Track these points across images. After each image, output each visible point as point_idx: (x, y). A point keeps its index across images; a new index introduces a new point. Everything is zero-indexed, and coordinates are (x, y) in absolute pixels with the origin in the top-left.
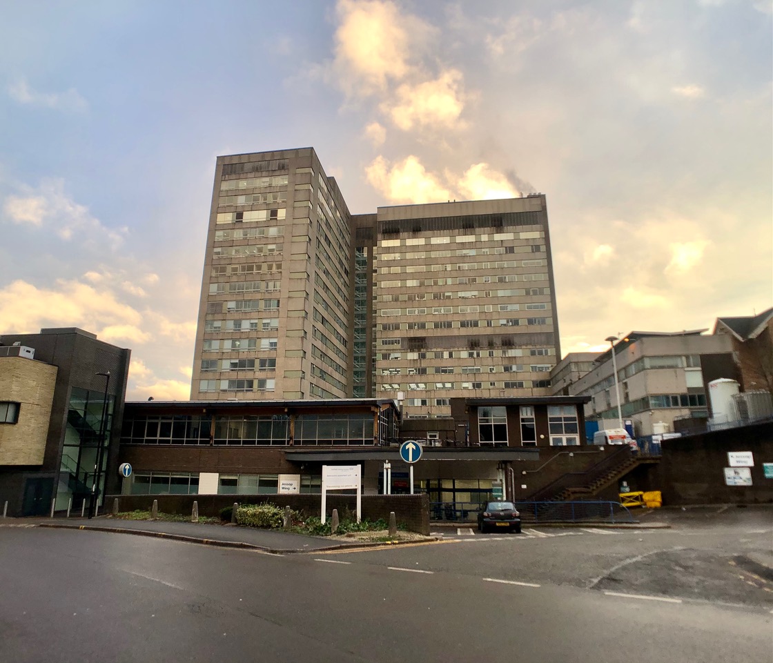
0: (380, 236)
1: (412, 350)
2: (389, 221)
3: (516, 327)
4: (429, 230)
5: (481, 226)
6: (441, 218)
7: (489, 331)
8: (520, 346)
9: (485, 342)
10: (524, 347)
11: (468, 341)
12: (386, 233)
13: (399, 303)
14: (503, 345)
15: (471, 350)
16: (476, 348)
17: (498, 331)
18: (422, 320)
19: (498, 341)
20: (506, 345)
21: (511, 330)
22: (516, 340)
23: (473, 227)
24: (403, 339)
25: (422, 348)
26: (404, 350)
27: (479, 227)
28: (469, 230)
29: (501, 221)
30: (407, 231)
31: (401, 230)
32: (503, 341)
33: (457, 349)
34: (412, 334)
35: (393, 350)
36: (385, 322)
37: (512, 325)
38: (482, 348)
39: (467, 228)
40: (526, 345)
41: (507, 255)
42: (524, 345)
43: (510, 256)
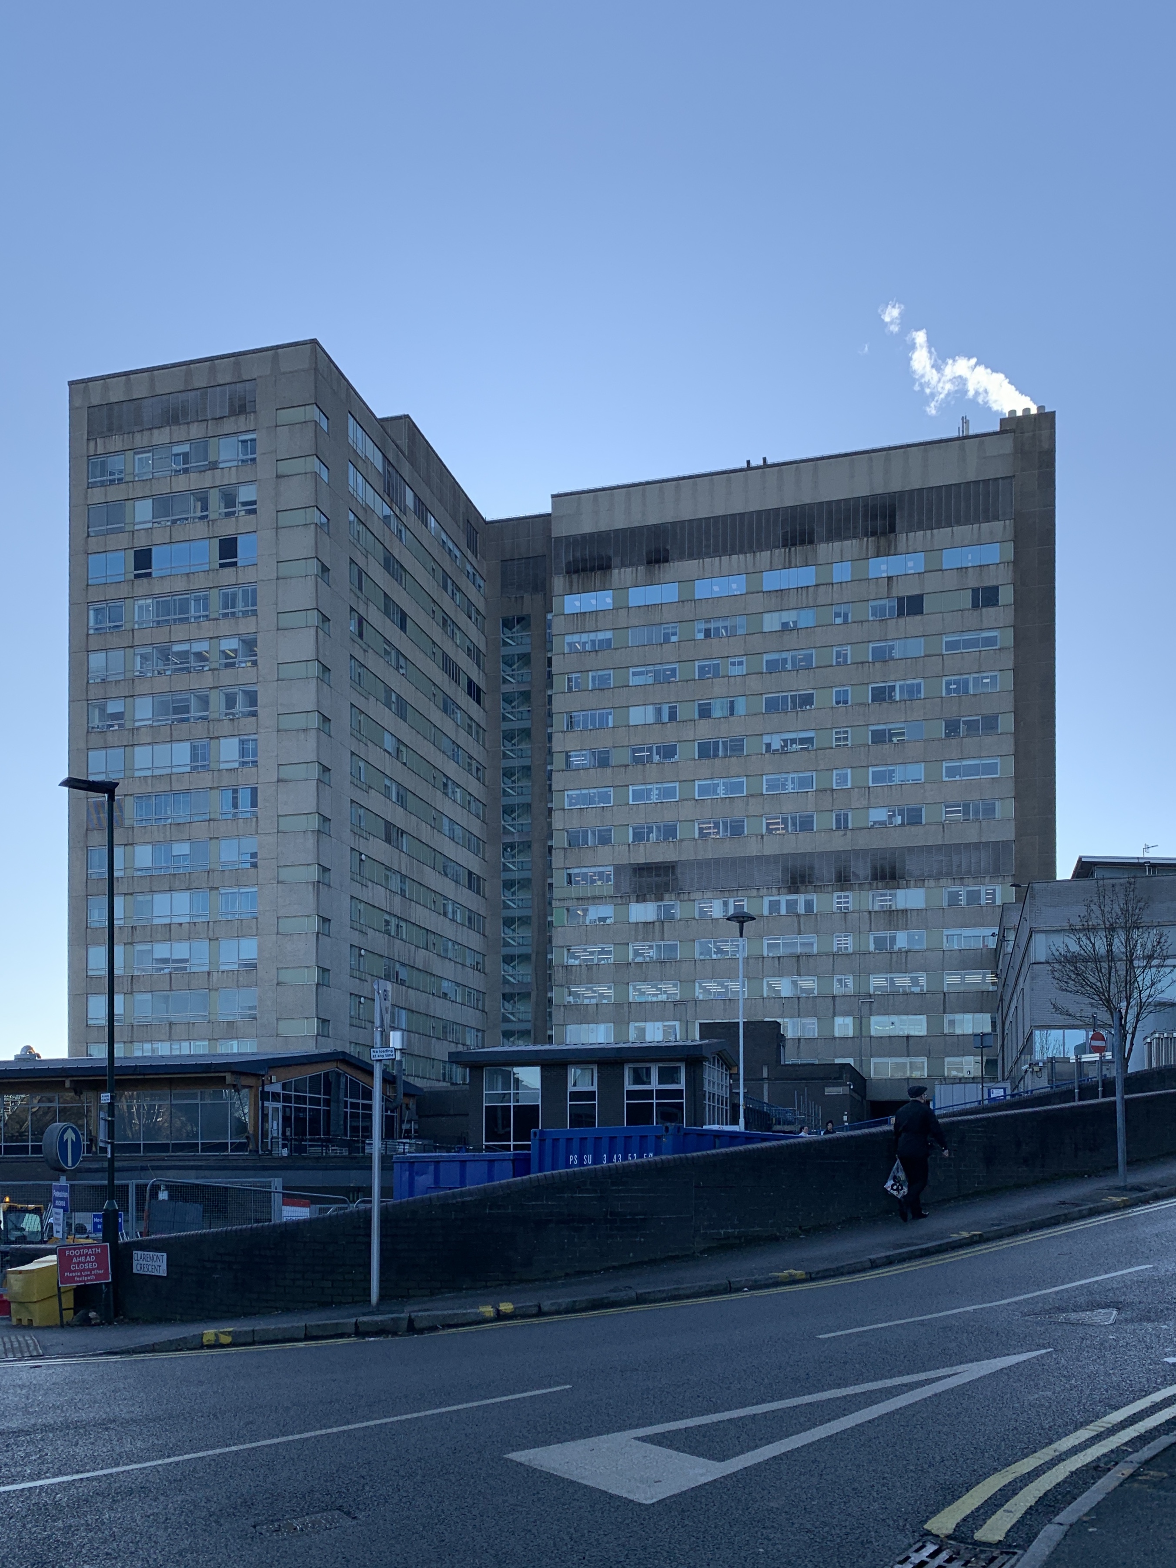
0: (558, 583)
1: (641, 898)
2: (583, 536)
3: (914, 829)
4: (691, 557)
5: (835, 534)
6: (724, 517)
7: (839, 843)
8: (920, 881)
9: (827, 872)
10: (932, 883)
11: (785, 870)
12: (576, 571)
13: (609, 770)
14: (875, 877)
15: (790, 893)
16: (803, 888)
17: (863, 842)
18: (668, 816)
19: (862, 869)
20: (883, 878)
21: (899, 839)
22: (912, 865)
23: (811, 542)
24: (618, 869)
25: (667, 891)
26: (621, 898)
27: (829, 539)
28: (799, 551)
29: (893, 516)
30: (631, 565)
31: (616, 561)
32: (874, 868)
33: (754, 893)
34: (641, 856)
35: (594, 898)
36: (575, 823)
37: (903, 824)
38: (818, 889)
39: (794, 544)
40: (938, 877)
41: (901, 621)
42: (930, 876)
43: (912, 622)
